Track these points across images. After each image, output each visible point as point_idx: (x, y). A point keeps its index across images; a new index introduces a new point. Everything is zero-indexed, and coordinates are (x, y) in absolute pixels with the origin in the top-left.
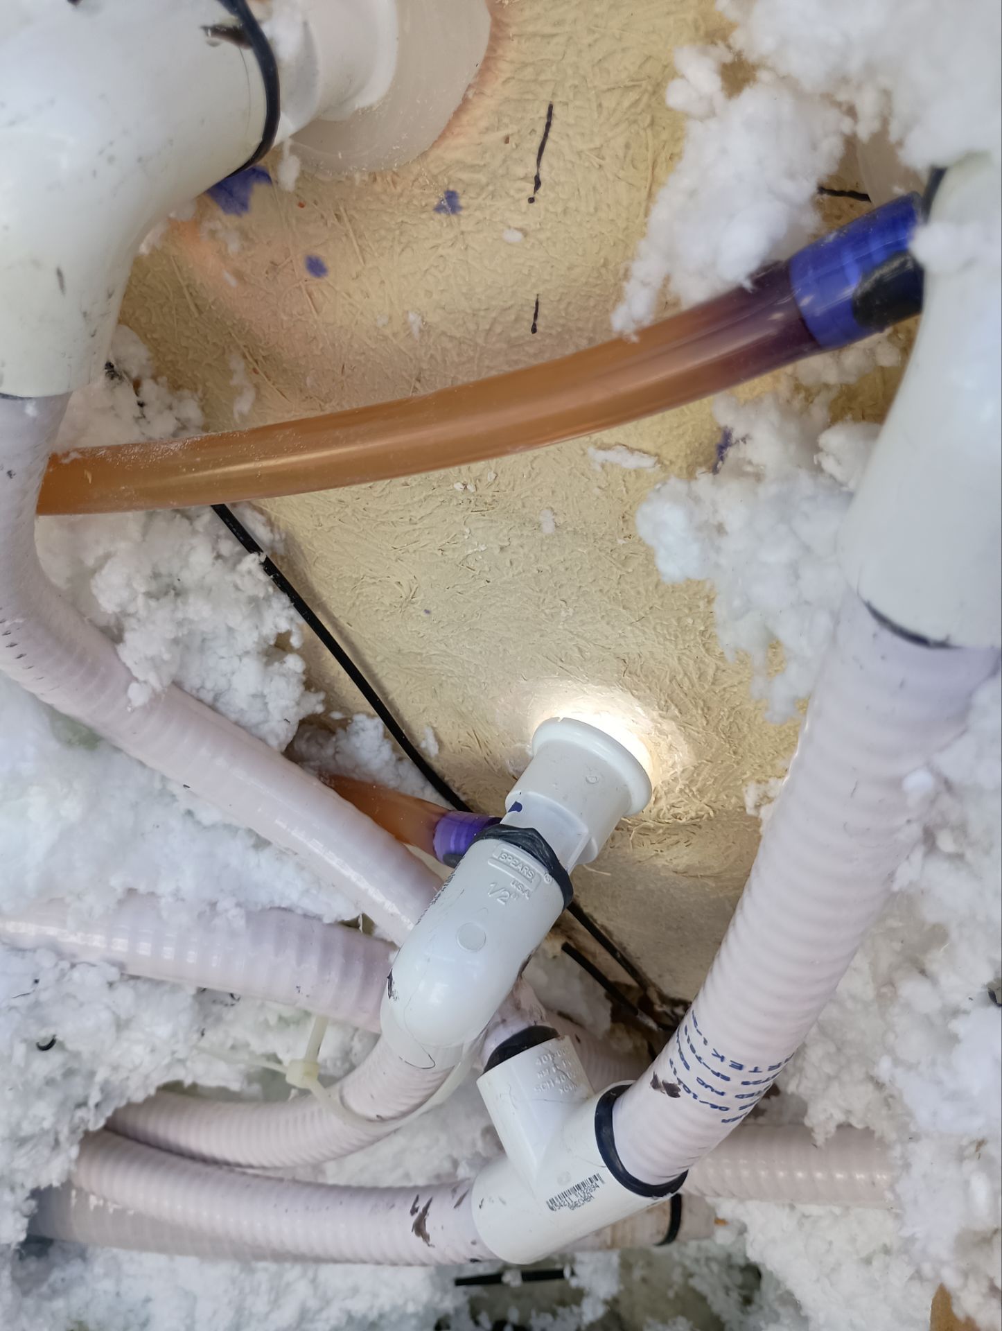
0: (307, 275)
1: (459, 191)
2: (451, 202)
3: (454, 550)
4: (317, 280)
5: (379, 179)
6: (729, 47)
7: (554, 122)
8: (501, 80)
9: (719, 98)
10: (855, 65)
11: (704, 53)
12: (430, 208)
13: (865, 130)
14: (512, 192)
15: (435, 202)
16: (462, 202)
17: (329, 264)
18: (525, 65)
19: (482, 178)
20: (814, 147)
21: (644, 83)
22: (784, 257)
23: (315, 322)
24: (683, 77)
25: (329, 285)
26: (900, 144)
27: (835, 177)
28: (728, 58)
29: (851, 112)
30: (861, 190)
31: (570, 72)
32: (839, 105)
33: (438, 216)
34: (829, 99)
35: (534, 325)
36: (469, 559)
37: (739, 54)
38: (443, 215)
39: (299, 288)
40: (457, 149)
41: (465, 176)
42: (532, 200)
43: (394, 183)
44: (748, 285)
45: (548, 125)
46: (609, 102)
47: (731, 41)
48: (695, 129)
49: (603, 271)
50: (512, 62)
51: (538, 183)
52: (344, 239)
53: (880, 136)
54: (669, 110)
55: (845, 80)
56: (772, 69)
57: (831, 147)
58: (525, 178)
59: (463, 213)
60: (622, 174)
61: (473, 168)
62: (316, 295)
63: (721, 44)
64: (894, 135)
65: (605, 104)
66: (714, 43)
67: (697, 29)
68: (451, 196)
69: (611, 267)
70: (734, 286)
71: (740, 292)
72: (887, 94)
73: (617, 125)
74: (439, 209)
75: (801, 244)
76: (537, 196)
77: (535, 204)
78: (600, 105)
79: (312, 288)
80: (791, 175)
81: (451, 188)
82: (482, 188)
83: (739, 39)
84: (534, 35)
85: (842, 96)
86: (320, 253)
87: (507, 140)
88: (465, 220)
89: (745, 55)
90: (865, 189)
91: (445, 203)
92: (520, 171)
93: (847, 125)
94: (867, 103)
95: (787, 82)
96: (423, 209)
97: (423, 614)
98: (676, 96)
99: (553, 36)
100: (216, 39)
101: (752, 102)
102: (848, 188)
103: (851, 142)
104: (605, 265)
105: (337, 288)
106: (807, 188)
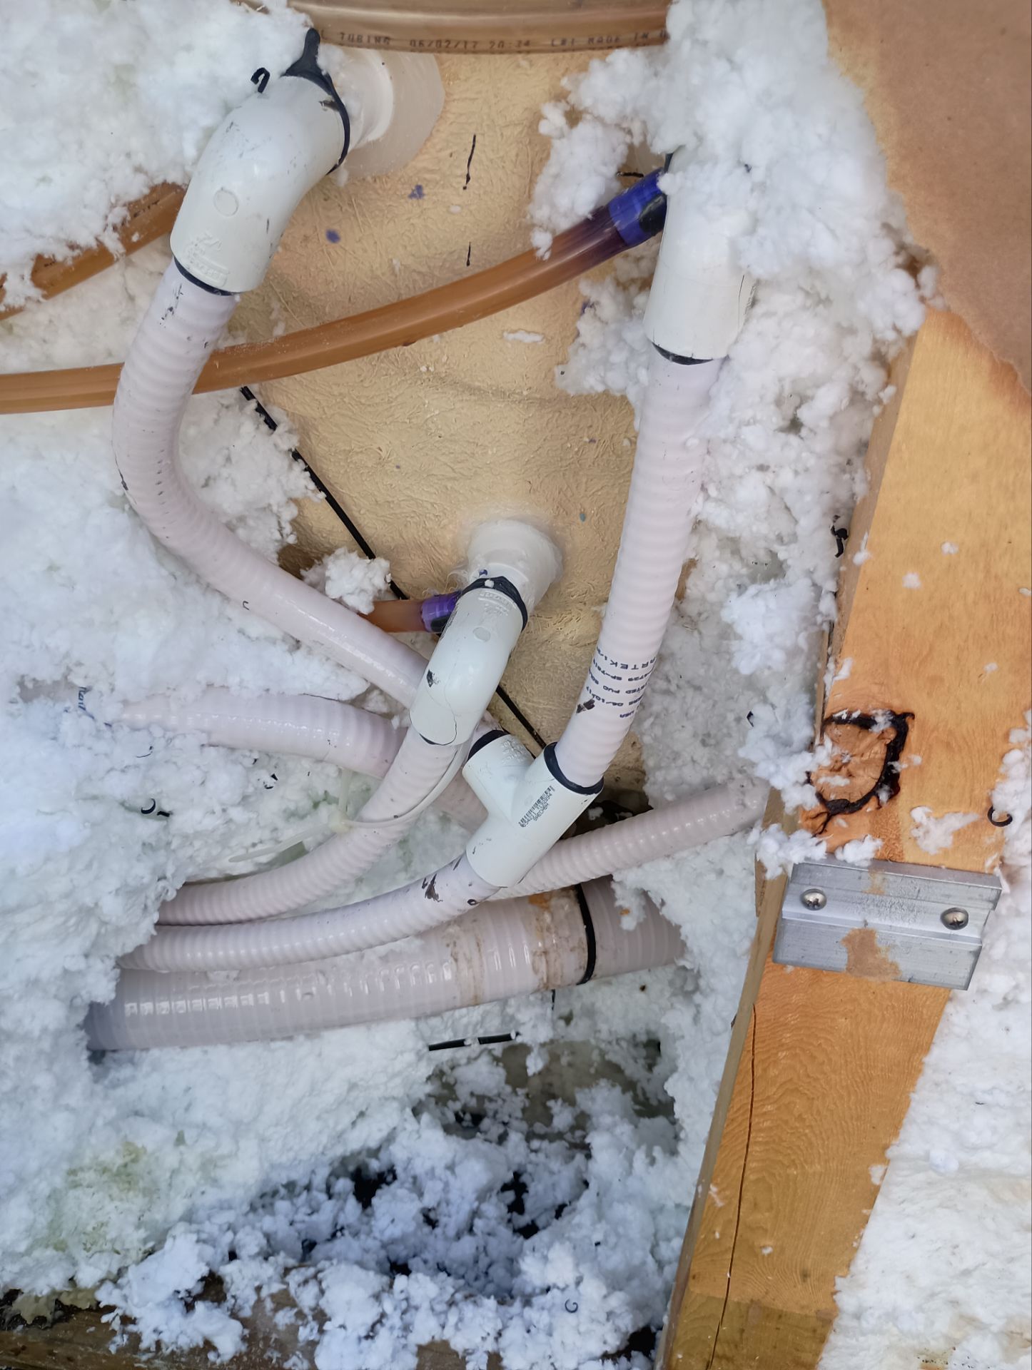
0: (328, 242)
1: (424, 185)
2: (418, 192)
3: (417, 417)
4: (333, 245)
5: (378, 180)
6: (567, 103)
7: (477, 144)
8: (448, 123)
9: (566, 128)
10: (629, 110)
11: (556, 106)
12: (406, 196)
13: (637, 141)
14: (454, 184)
15: (409, 192)
16: (425, 191)
17: (341, 234)
18: (461, 115)
19: (437, 177)
20: (614, 150)
21: (525, 122)
22: (604, 204)
23: (333, 271)
24: (546, 118)
25: (342, 247)
26: (651, 145)
27: (625, 165)
28: (568, 108)
29: (630, 132)
30: (639, 172)
31: (485, 117)
32: (624, 129)
33: (410, 201)
34: (618, 126)
35: (468, 261)
36: (429, 422)
37: (573, 107)
38: (414, 200)
39: (322, 251)
40: (423, 162)
41: (428, 176)
42: (465, 188)
43: (386, 182)
44: (590, 216)
45: (474, 146)
46: (507, 132)
47: (568, 99)
48: (557, 143)
49: (507, 226)
50: (454, 114)
51: (468, 179)
52: (352, 218)
53: (644, 144)
54: (540, 135)
55: (625, 118)
56: (591, 113)
57: (622, 150)
58: (461, 176)
59: (426, 197)
60: (515, 170)
61: (432, 171)
62: (333, 254)
63: (563, 101)
64: (648, 142)
65: (504, 134)
66: (560, 101)
67: (550, 94)
68: (419, 188)
69: (512, 223)
70: (583, 219)
71: (587, 221)
72: (644, 123)
73: (511, 144)
74: (412, 196)
75: (612, 196)
76: (468, 186)
77: (467, 190)
78: (502, 134)
79: (331, 250)
80: (605, 164)
81: (419, 184)
82: (437, 183)
83: (572, 99)
84: (466, 99)
85: (625, 125)
86: (336, 228)
87: (451, 155)
88: (426, 202)
89: (576, 106)
90: (640, 172)
91: (415, 192)
92: (459, 172)
93: (628, 139)
94: (636, 127)
95: (599, 119)
96: (402, 197)
97: (396, 470)
98: (544, 128)
99: (477, 99)
100: (326, 108)
101: (584, 129)
102: (632, 172)
103: (631, 147)
104: (508, 222)
105: (347, 248)
106: (611, 170)
